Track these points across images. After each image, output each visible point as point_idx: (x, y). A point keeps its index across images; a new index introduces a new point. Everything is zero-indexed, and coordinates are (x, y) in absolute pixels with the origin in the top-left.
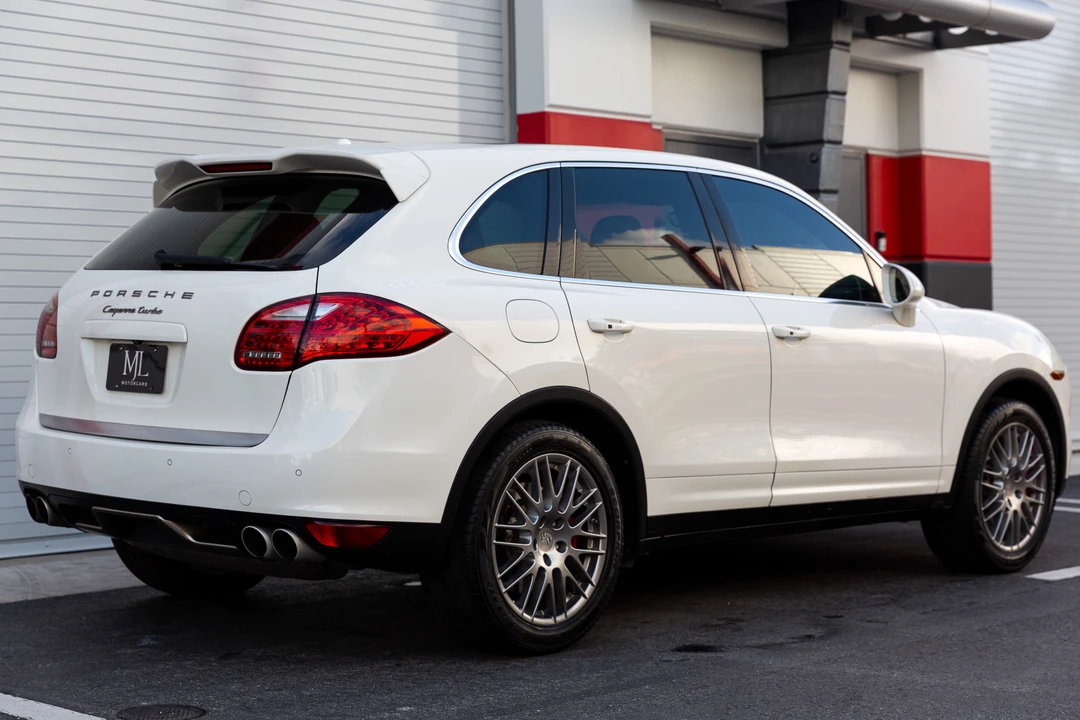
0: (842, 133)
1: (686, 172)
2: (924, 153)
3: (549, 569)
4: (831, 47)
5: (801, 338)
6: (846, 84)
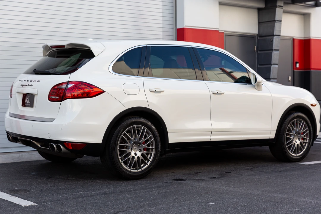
0: (280, 33)
1: (188, 47)
2: (311, 38)
3: (136, 157)
4: (277, 7)
5: (221, 94)
6: (282, 18)
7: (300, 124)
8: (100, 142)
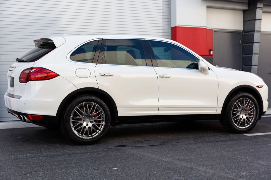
0: (260, 29)
3: (87, 127)
4: (257, 9)
5: (168, 77)
6: (262, 17)
7: (246, 102)
8: (55, 115)
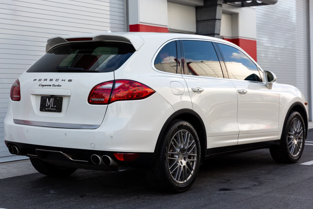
1: (211, 42)
2: (239, 38)
3: (182, 166)
4: (217, 6)
5: (245, 93)
6: (221, 17)
7: (297, 124)
8: (153, 152)
